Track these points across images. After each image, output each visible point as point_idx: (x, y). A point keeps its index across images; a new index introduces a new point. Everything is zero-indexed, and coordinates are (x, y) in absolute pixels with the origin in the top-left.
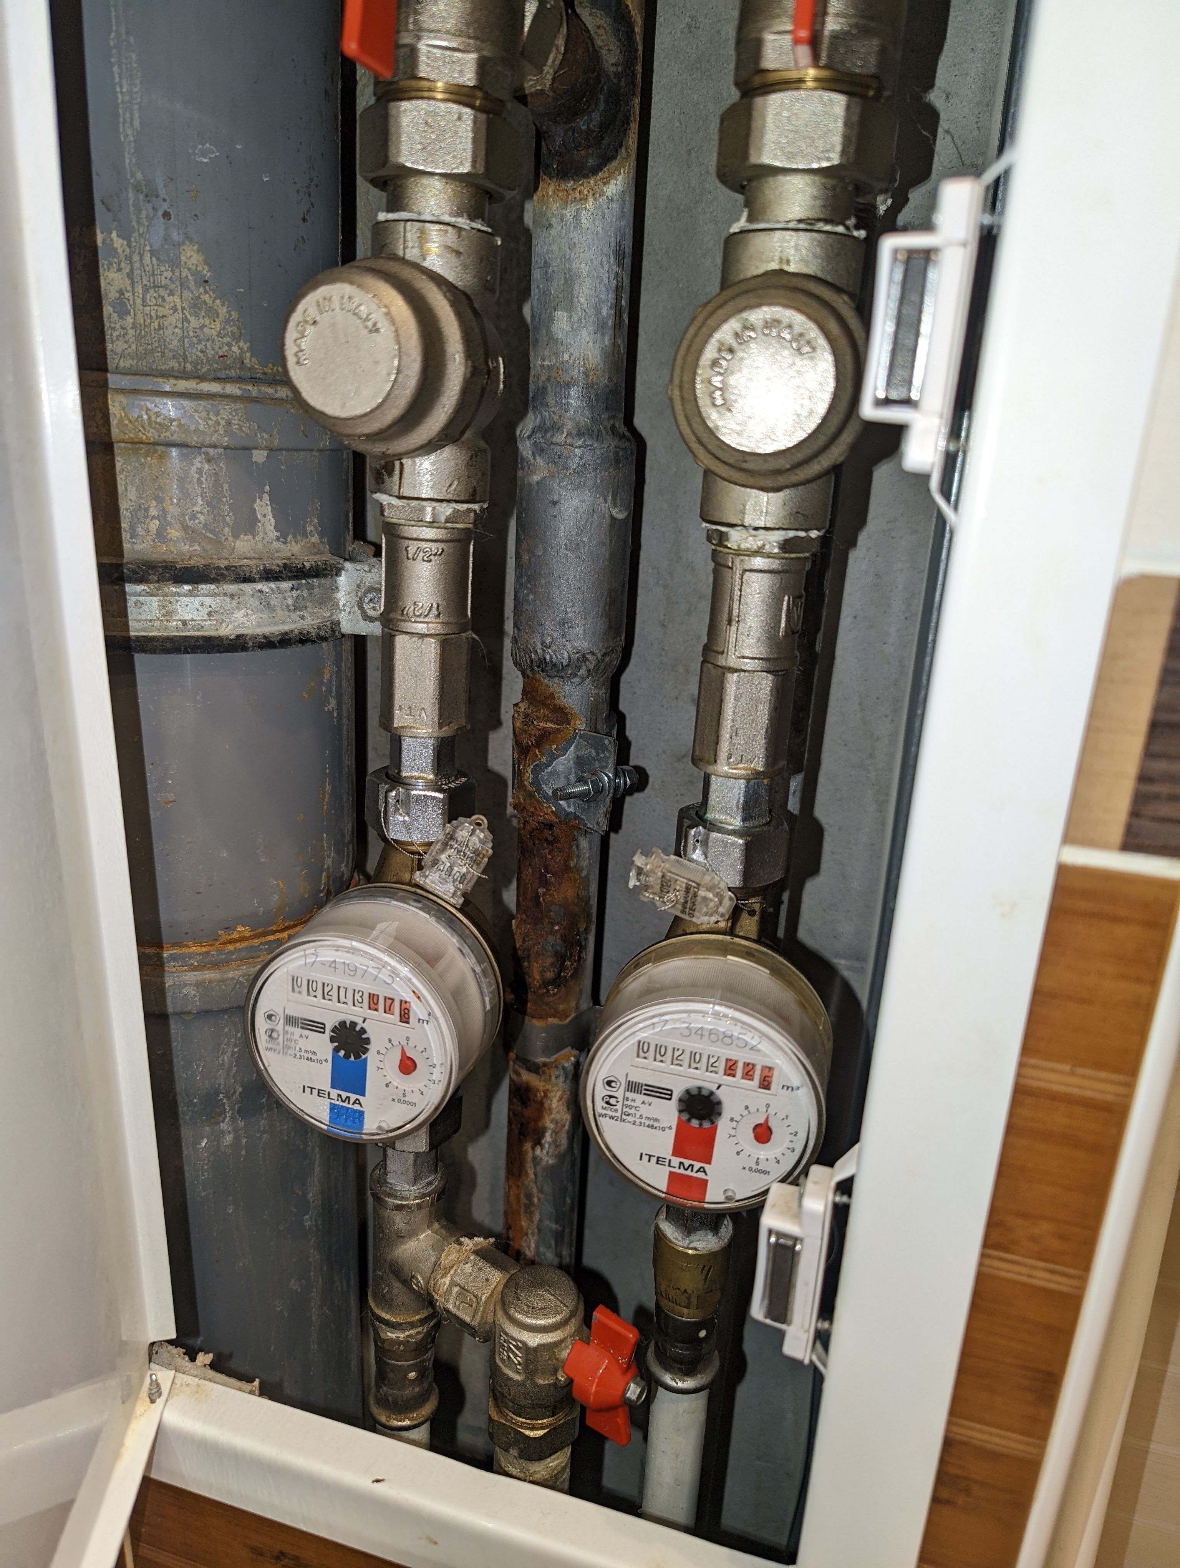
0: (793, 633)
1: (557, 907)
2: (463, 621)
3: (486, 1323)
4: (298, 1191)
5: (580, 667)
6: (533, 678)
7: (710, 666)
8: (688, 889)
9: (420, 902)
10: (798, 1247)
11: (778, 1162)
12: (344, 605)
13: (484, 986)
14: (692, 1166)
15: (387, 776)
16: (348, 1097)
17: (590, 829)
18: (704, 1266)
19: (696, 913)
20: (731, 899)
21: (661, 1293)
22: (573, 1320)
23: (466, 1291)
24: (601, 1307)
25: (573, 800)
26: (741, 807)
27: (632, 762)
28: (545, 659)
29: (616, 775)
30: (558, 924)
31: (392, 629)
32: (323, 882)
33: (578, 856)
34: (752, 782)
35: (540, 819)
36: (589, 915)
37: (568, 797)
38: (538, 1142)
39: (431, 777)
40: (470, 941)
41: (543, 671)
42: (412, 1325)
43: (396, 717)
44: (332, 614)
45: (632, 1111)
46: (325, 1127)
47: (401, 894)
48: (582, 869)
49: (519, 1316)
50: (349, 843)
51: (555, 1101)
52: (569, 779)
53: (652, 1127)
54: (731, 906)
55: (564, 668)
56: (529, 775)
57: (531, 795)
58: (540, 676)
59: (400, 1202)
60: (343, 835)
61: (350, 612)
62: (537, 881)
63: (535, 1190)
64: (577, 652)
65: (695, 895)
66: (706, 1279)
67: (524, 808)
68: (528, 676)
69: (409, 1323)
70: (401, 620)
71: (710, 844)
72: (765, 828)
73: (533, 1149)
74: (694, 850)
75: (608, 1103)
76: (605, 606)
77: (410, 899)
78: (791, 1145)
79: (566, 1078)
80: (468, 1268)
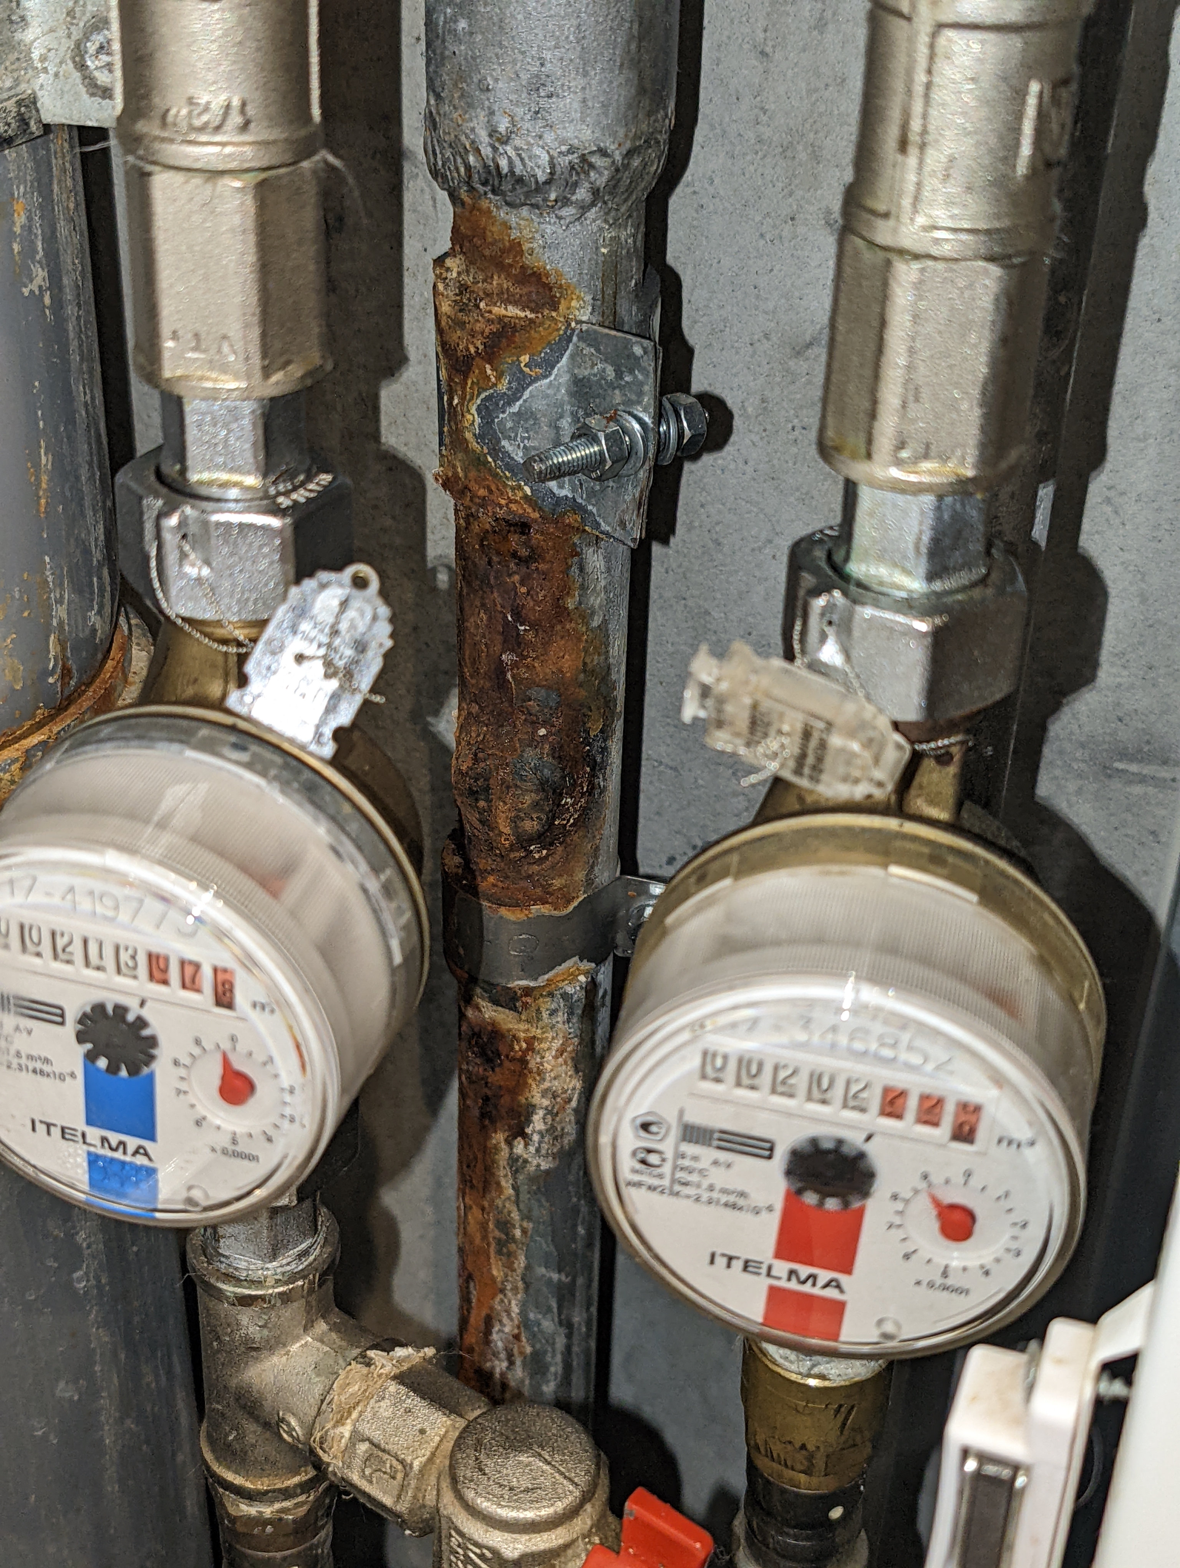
0: (1049, 165)
1: (543, 692)
2: (303, 132)
3: (424, 1506)
4: (56, 1232)
5: (576, 185)
6: (474, 207)
7: (859, 242)
8: (807, 734)
9: (244, 749)
10: (1020, 1481)
11: (987, 1273)
12: (43, 59)
13: (387, 918)
14: (813, 1277)
15: (160, 476)
16: (121, 1143)
17: (607, 534)
18: (840, 1406)
19: (824, 777)
20: (899, 747)
21: (757, 1448)
22: (588, 1507)
23: (384, 1451)
24: (640, 1491)
25: (566, 479)
26: (924, 550)
27: (697, 386)
28: (498, 167)
29: (659, 417)
30: (544, 724)
31: (141, 158)
32: (52, 654)
33: (583, 588)
34: (949, 500)
35: (501, 513)
36: (609, 703)
37: (559, 472)
38: (519, 1132)
39: (252, 480)
40: (355, 826)
41: (494, 192)
42: (286, 1494)
43: (166, 355)
44: (17, 82)
45: (694, 1178)
46: (82, 1197)
47: (205, 732)
48: (593, 614)
49: (484, 1504)
50: (100, 565)
51: (549, 1056)
52: (557, 428)
53: (734, 1206)
54: (899, 761)
55: (540, 188)
56: (473, 418)
57: (478, 462)
58: (490, 202)
59: (247, 1292)
60: (87, 552)
61: (56, 75)
62: (499, 638)
63: (515, 1216)
64: (571, 151)
65: (823, 745)
66: (844, 1424)
67: (466, 487)
68: (463, 204)
69: (280, 1490)
70: (163, 140)
71: (856, 633)
72: (977, 593)
73: (509, 1143)
74: (823, 637)
75: (643, 1162)
76: (628, 43)
77: (224, 743)
78: (1014, 1245)
79: (571, 1013)
80: (385, 1408)
